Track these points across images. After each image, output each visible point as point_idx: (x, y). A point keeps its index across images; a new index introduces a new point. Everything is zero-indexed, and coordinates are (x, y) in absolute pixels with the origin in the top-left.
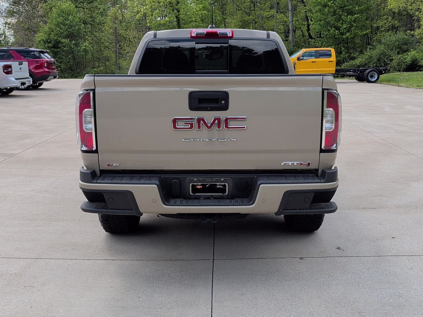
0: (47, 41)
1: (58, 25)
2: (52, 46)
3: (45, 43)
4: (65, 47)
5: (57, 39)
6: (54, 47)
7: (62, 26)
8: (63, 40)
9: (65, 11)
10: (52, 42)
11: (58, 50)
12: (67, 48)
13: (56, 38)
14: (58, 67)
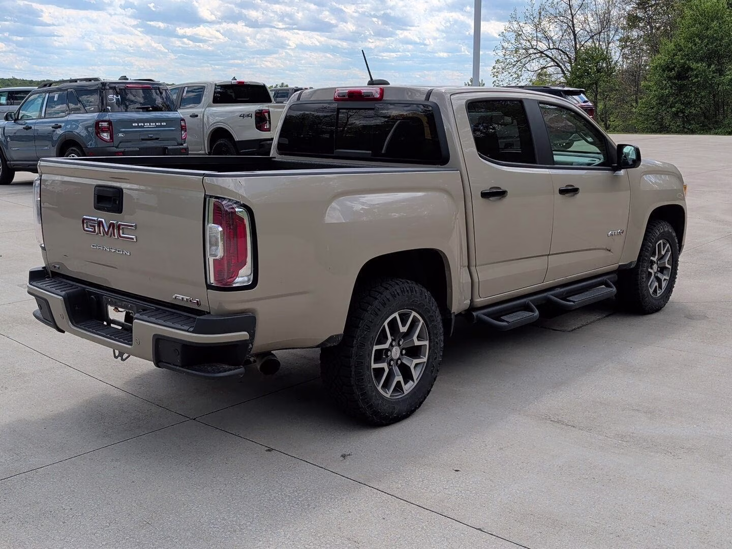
0: (668, 67)
1: (690, 39)
2: (675, 75)
3: (664, 71)
4: (696, 76)
5: (685, 63)
6: (679, 76)
7: (697, 40)
8: (694, 65)
9: (708, 13)
10: (676, 69)
11: (685, 82)
12: (699, 79)
13: (683, 61)
14: (679, 112)
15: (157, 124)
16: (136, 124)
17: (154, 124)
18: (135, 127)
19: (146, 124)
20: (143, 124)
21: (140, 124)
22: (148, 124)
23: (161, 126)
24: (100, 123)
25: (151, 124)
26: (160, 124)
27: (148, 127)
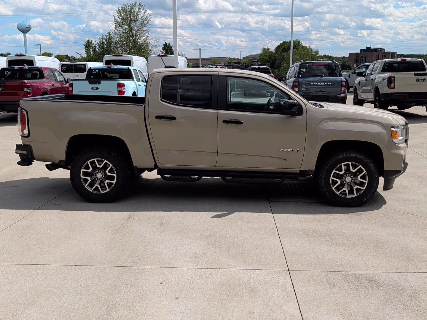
15: (325, 84)
16: (313, 84)
17: (323, 84)
18: (312, 85)
19: (318, 84)
20: (316, 84)
21: (315, 84)
22: (320, 84)
23: (328, 85)
24: (295, 83)
25: (322, 84)
26: (327, 84)
27: (320, 85)
